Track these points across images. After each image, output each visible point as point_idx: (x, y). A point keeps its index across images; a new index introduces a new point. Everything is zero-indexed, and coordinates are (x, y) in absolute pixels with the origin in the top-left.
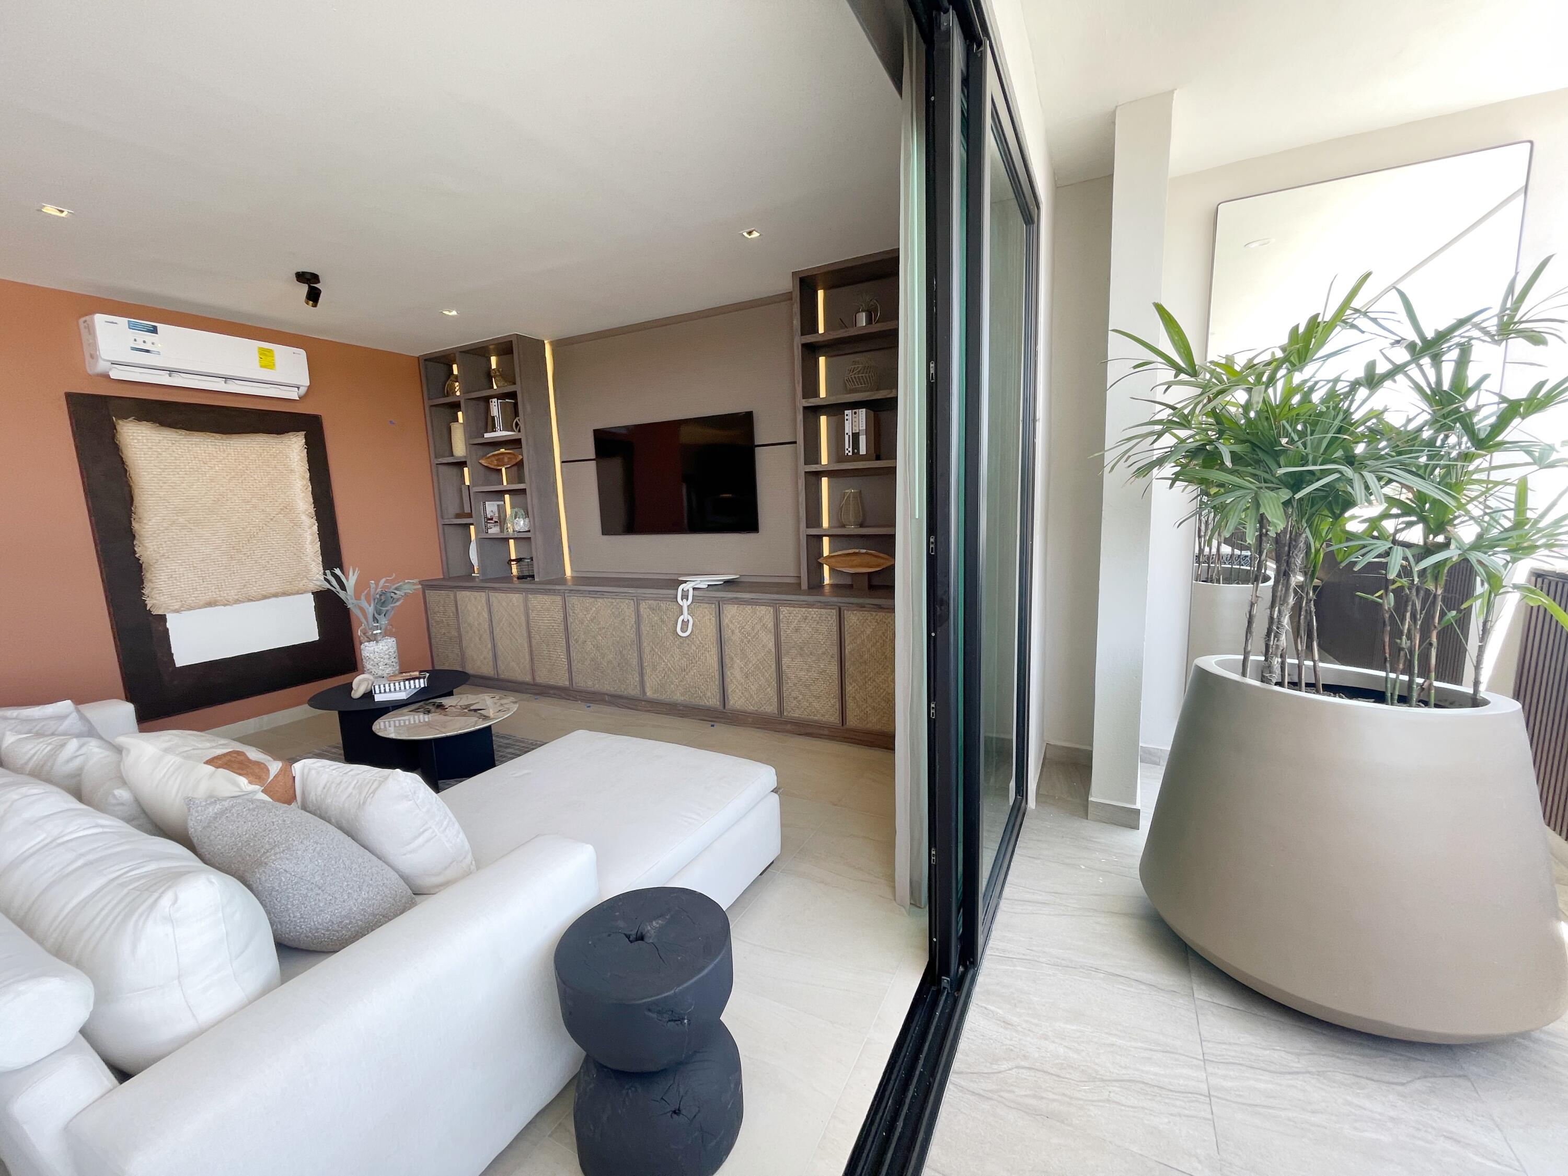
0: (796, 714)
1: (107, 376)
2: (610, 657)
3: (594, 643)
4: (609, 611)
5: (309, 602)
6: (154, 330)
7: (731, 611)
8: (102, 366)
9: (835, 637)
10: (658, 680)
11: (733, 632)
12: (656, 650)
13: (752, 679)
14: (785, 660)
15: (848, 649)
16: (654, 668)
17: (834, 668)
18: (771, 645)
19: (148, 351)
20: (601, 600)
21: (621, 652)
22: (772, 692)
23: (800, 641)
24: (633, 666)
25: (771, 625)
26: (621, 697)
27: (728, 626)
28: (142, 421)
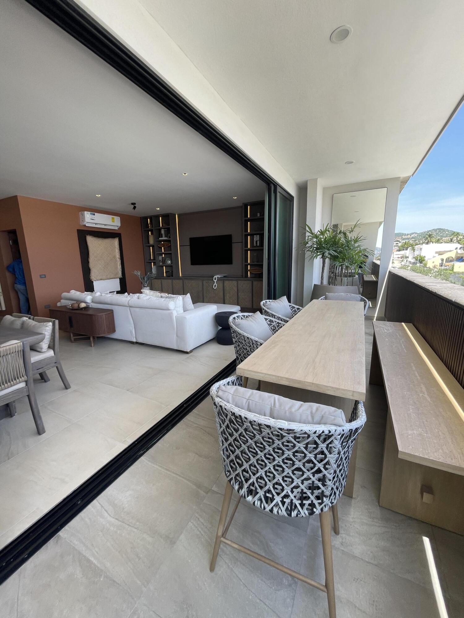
1: (85, 226)
4: (195, 283)
5: (118, 280)
6: (94, 214)
7: (226, 283)
8: (85, 223)
9: (251, 288)
12: (207, 293)
13: (231, 298)
14: (239, 294)
15: (254, 290)
17: (251, 295)
18: (236, 290)
19: (93, 219)
20: (193, 281)
22: (236, 301)
23: (243, 289)
25: (236, 285)
27: (226, 286)
28: (90, 235)
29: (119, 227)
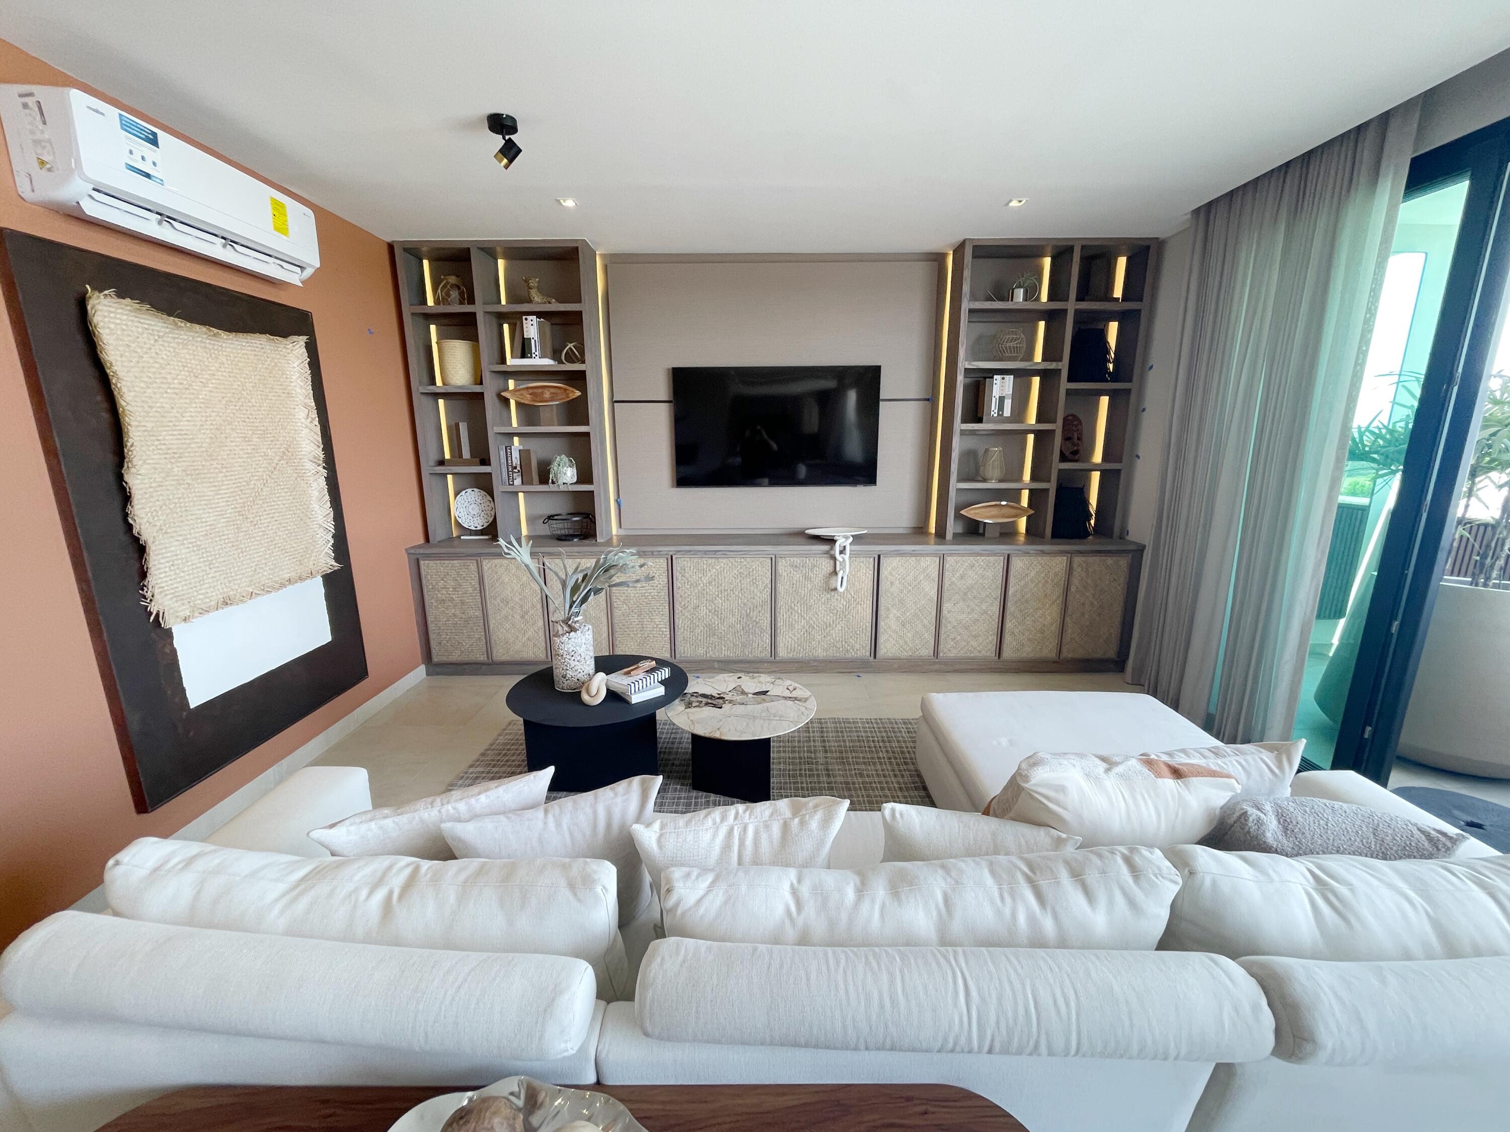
0: (953, 654)
2: (732, 620)
3: (710, 608)
4: (736, 572)
5: (316, 590)
6: (153, 140)
7: (890, 564)
9: (999, 581)
10: (796, 639)
11: (892, 584)
12: (796, 608)
13: (908, 626)
14: (946, 606)
15: (1011, 591)
16: (791, 626)
17: (996, 609)
18: (933, 593)
19: (148, 176)
20: (725, 561)
21: (748, 615)
22: (930, 637)
23: (964, 587)
24: (764, 628)
25: (935, 574)
26: (741, 662)
27: (887, 578)
28: (121, 295)
29: (309, 272)
